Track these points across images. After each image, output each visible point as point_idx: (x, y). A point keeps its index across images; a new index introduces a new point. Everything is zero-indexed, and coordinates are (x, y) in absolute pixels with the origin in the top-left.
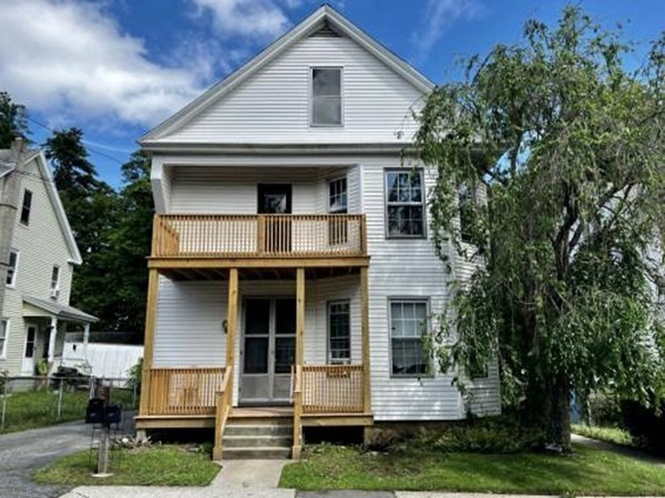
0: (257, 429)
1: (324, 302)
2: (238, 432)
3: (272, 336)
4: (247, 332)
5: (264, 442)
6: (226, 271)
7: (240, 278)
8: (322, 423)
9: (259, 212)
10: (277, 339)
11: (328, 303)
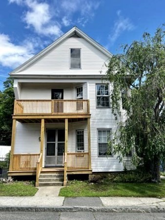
1: (75, 130)
2: (44, 176)
3: (56, 143)
4: (48, 141)
5: (53, 180)
6: (40, 120)
7: (45, 122)
9: (52, 99)
10: (58, 144)
11: (76, 130)
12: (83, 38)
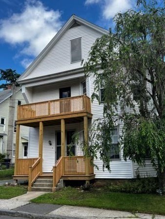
0: (46, 181)
2: (40, 181)
8: (70, 179)
9: (60, 98)
12: (83, 25)
